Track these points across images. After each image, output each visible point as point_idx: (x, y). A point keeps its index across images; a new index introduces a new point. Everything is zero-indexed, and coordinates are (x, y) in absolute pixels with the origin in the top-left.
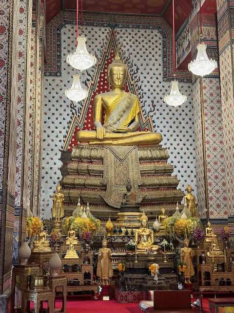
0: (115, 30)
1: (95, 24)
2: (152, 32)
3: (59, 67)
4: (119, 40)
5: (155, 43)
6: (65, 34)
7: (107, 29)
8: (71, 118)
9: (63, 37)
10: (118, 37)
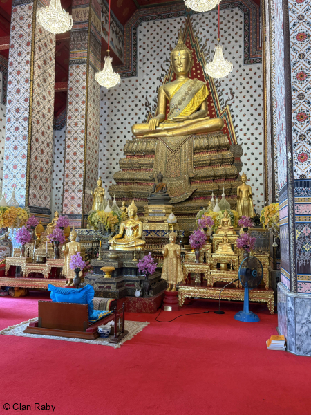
0: (191, 17)
1: (170, 16)
2: (232, 11)
3: (135, 67)
4: (195, 27)
5: (234, 22)
6: (140, 32)
7: (183, 18)
8: (146, 116)
9: (139, 36)
10: (193, 25)
